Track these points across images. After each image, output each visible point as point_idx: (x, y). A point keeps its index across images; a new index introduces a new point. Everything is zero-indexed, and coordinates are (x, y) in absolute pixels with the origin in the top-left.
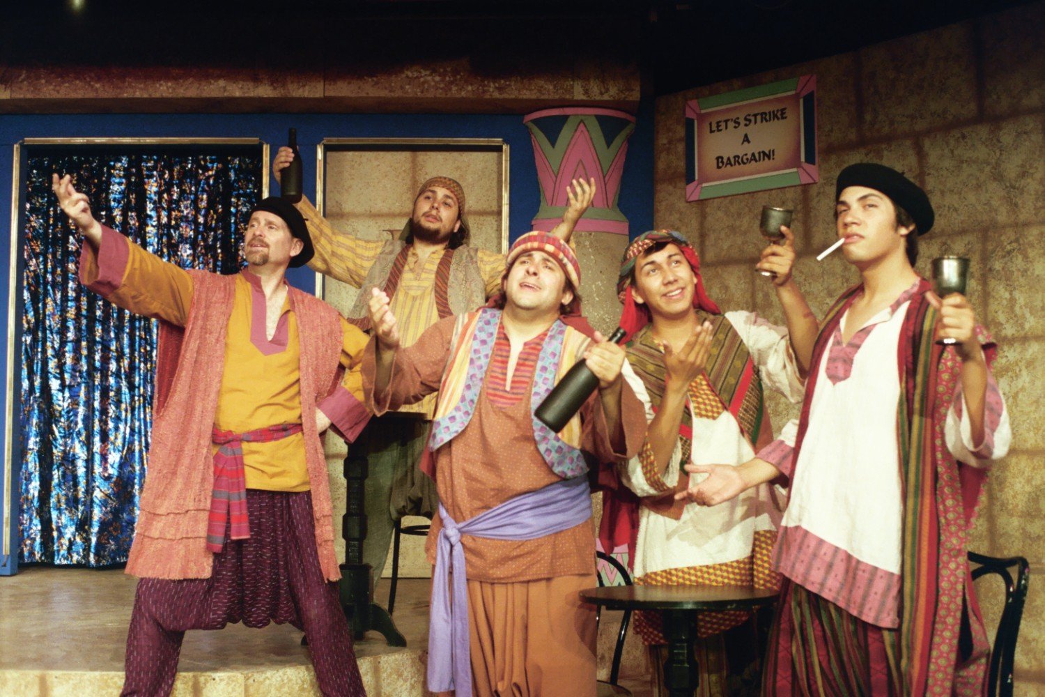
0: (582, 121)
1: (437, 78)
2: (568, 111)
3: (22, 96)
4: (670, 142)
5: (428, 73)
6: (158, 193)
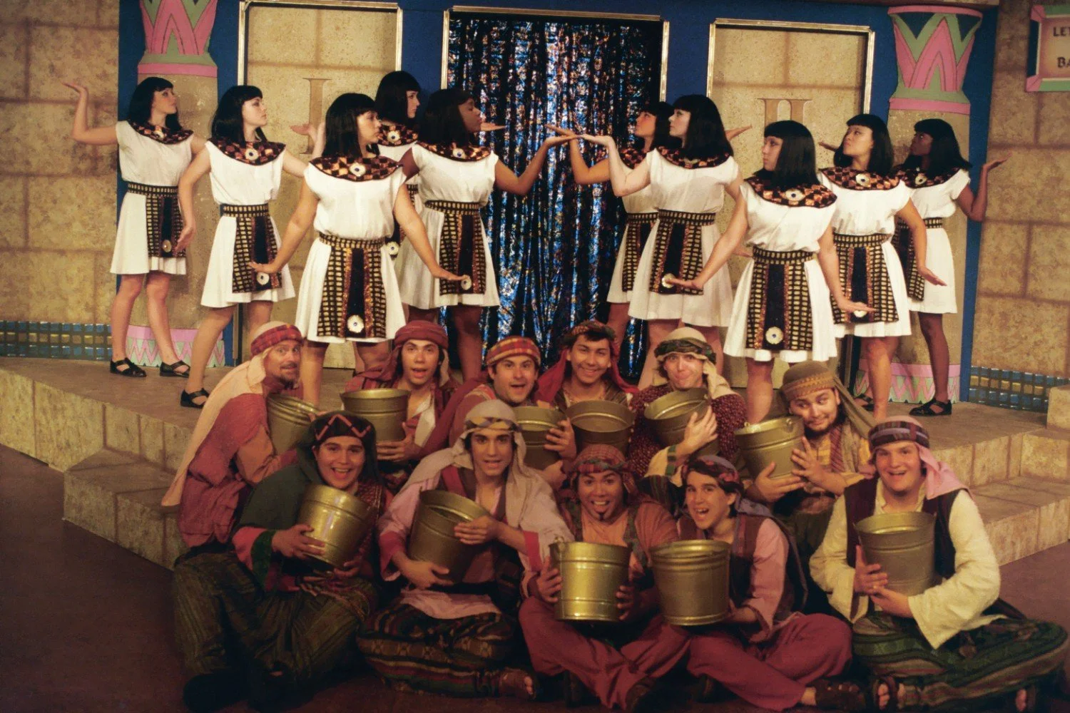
0: (944, 18)
2: (933, 9)
4: (1012, 38)
6: (559, 55)
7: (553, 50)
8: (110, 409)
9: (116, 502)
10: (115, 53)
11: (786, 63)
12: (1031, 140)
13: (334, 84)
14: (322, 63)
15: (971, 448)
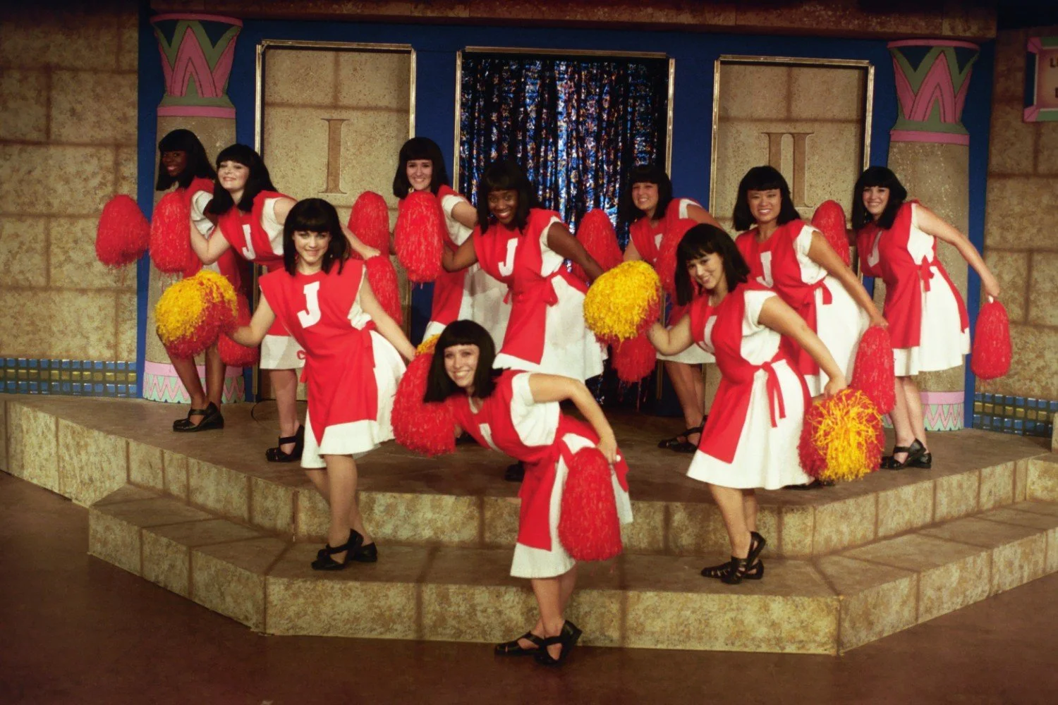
0: (943, 51)
1: (830, 13)
2: (932, 42)
3: (479, 16)
4: (1009, 69)
5: (822, 8)
6: (569, 93)
7: (562, 88)
8: (133, 445)
9: (141, 536)
10: (134, 96)
11: (789, 98)
12: (1030, 170)
13: (352, 124)
14: (341, 104)
15: (977, 473)
